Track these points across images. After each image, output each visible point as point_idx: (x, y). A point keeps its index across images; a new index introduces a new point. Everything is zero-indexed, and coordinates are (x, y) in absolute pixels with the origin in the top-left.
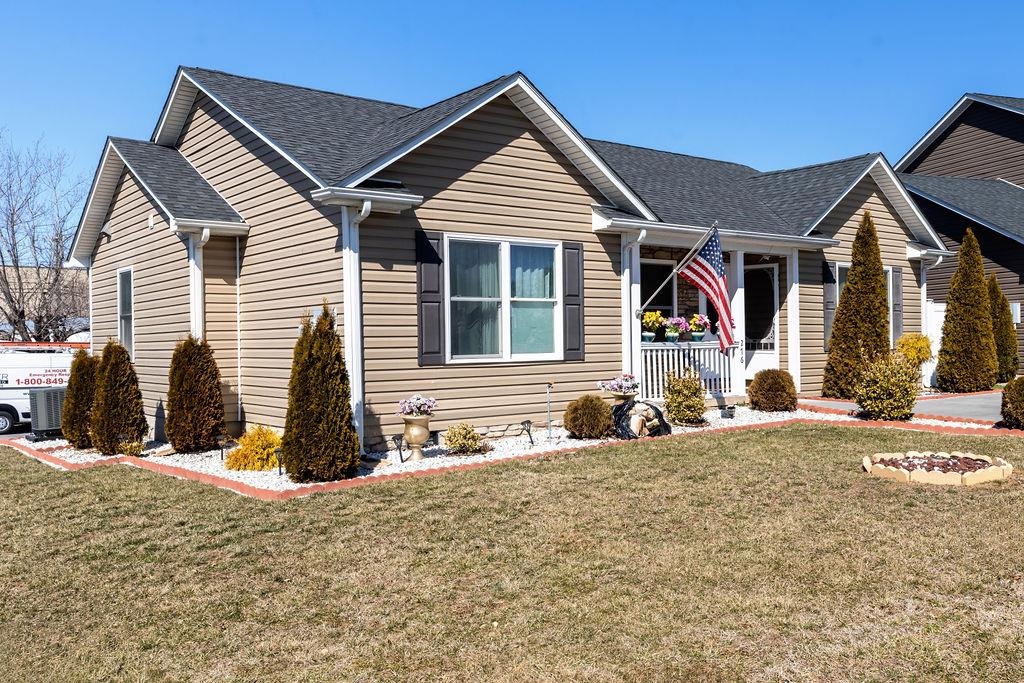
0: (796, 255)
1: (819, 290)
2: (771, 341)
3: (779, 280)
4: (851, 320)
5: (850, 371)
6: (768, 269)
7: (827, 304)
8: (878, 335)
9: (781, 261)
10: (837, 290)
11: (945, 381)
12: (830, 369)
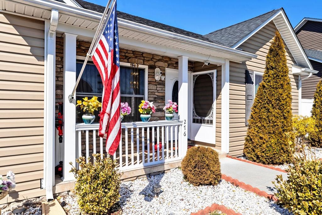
0: (228, 65)
1: (243, 87)
2: (211, 119)
3: (217, 80)
4: (265, 107)
5: (264, 143)
6: (210, 74)
7: (248, 97)
8: (285, 118)
9: (218, 68)
10: (254, 89)
11: (314, 141)
12: (249, 140)
